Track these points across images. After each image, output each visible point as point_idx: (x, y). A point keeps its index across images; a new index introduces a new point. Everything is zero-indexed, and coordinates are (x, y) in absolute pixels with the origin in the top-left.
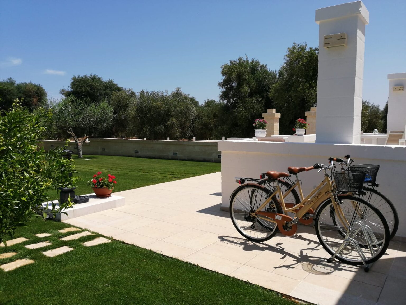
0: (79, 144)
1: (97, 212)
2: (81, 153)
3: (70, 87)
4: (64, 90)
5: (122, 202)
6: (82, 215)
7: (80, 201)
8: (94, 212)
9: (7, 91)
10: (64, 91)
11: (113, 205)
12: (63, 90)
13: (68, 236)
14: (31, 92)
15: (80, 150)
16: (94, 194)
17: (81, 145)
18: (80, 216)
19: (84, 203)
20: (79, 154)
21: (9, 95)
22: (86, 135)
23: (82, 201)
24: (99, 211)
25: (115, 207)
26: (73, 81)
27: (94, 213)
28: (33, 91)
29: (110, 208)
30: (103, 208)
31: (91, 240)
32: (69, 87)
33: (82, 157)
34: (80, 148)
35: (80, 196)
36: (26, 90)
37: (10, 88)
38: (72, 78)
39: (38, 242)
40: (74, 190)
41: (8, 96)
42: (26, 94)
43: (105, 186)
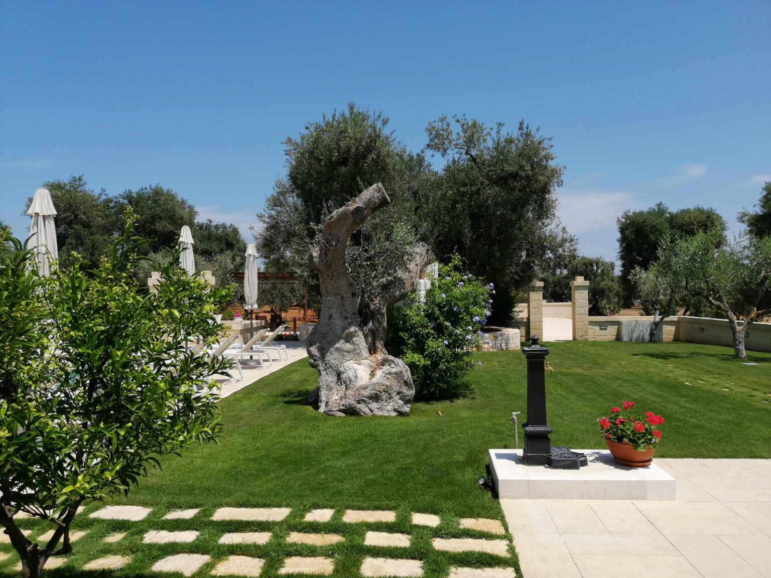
0: (739, 328)
1: (587, 499)
2: (742, 347)
3: (757, 206)
4: (747, 213)
5: (666, 490)
6: (550, 497)
7: (558, 464)
8: (582, 498)
9: (649, 227)
10: (747, 215)
11: (638, 492)
12: (744, 215)
13: (459, 538)
14: (693, 224)
15: (740, 342)
16: (607, 452)
17: (742, 330)
18: (542, 497)
19: (566, 471)
20: (738, 351)
21: (653, 233)
22: (755, 309)
23: (562, 464)
24: (589, 498)
25: (644, 498)
26: (765, 193)
27: (581, 500)
28: (698, 222)
29: (628, 499)
30: (605, 491)
31: (479, 567)
32: (755, 206)
33: (743, 356)
34: (741, 336)
35: (572, 450)
36: (684, 222)
37: (656, 221)
38: (764, 187)
39: (396, 532)
40: (549, 436)
41: (650, 236)
42: (684, 228)
43: (626, 440)
